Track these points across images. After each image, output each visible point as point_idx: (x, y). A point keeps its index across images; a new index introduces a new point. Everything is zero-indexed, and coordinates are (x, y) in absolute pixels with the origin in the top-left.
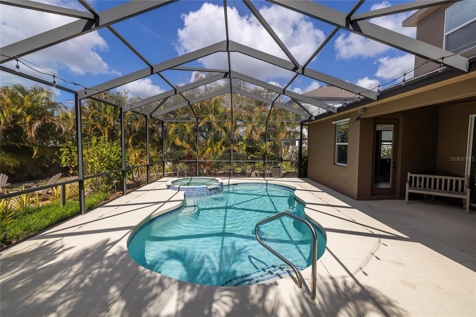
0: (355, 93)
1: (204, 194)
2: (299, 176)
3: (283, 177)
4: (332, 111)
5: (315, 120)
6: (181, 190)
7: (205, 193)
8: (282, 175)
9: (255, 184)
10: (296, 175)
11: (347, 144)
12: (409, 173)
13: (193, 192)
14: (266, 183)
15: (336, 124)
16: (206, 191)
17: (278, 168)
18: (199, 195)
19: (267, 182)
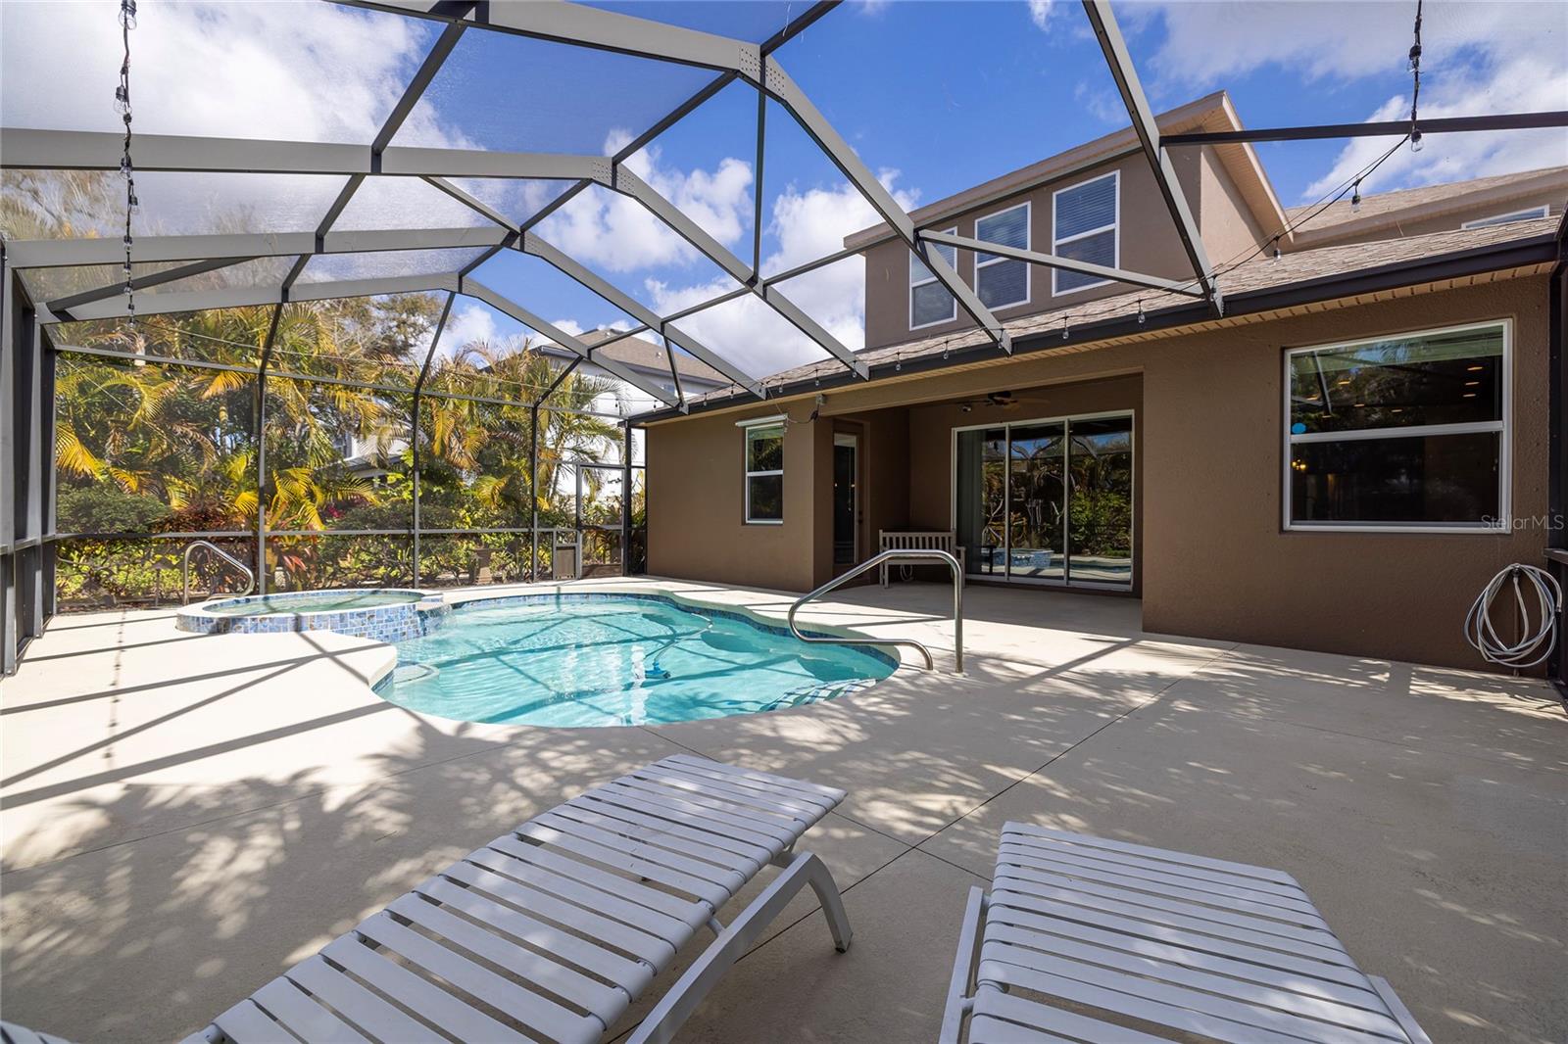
0: (842, 361)
1: (404, 634)
2: (629, 571)
3: (585, 576)
4: (756, 392)
5: (689, 414)
6: (311, 626)
7: (409, 628)
8: (580, 571)
10: (617, 570)
11: (780, 472)
12: (881, 531)
13: (365, 629)
14: (555, 592)
15: (744, 427)
16: (412, 622)
17: (571, 552)
18: (387, 636)
19: (559, 589)
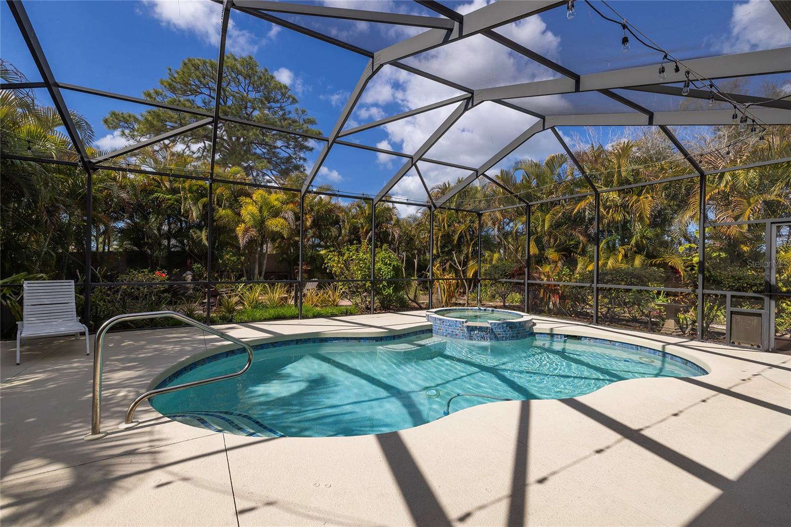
7: (459, 332)
9: (632, 349)
14: (661, 349)
16: (461, 330)
17: (756, 318)
19: (664, 347)
